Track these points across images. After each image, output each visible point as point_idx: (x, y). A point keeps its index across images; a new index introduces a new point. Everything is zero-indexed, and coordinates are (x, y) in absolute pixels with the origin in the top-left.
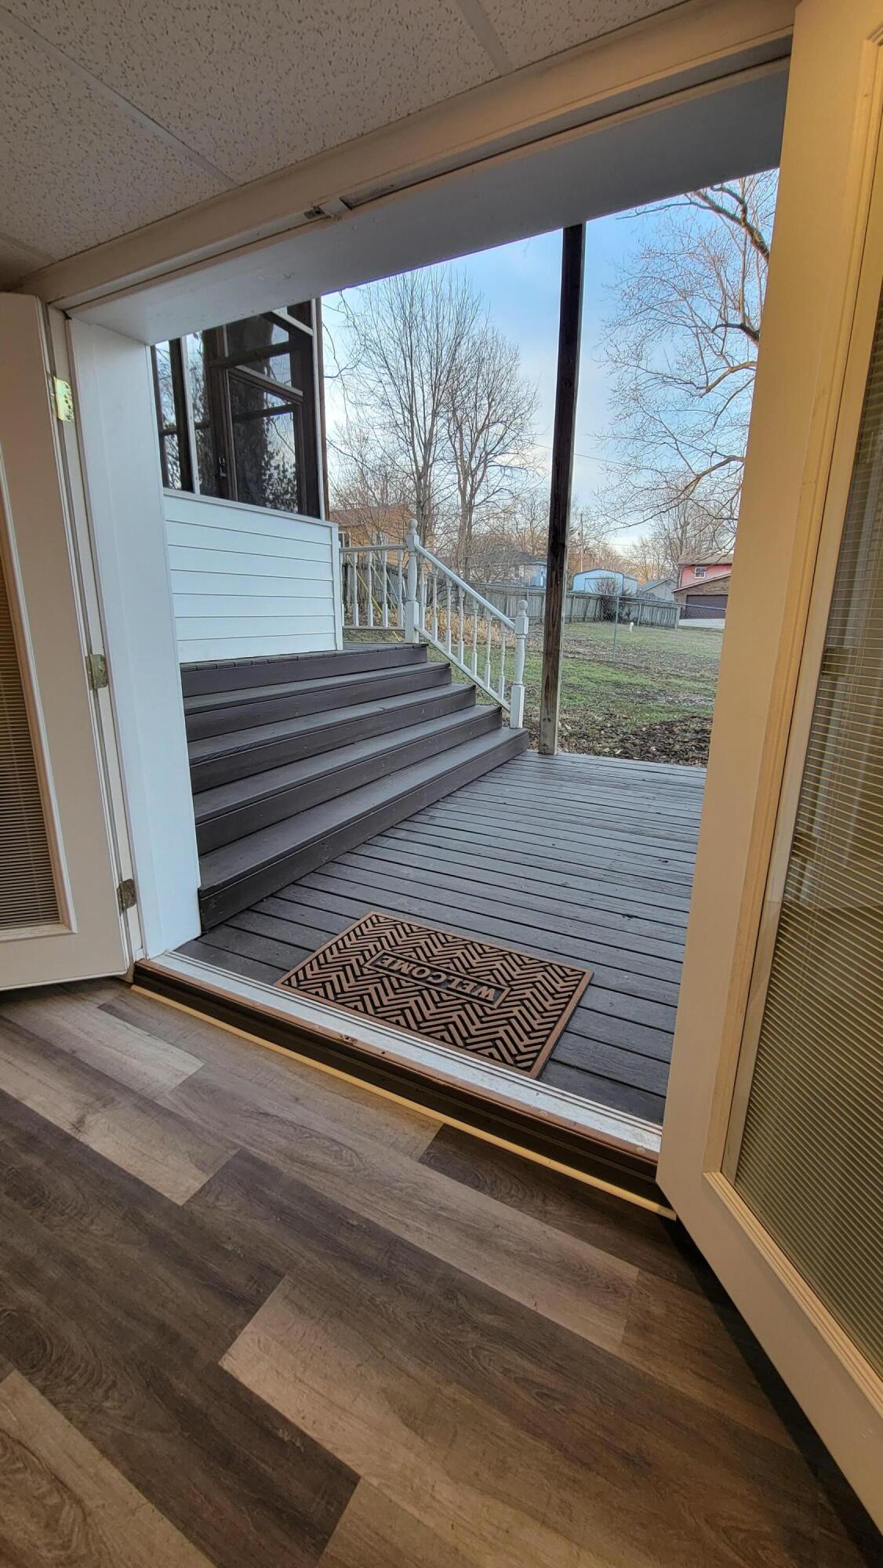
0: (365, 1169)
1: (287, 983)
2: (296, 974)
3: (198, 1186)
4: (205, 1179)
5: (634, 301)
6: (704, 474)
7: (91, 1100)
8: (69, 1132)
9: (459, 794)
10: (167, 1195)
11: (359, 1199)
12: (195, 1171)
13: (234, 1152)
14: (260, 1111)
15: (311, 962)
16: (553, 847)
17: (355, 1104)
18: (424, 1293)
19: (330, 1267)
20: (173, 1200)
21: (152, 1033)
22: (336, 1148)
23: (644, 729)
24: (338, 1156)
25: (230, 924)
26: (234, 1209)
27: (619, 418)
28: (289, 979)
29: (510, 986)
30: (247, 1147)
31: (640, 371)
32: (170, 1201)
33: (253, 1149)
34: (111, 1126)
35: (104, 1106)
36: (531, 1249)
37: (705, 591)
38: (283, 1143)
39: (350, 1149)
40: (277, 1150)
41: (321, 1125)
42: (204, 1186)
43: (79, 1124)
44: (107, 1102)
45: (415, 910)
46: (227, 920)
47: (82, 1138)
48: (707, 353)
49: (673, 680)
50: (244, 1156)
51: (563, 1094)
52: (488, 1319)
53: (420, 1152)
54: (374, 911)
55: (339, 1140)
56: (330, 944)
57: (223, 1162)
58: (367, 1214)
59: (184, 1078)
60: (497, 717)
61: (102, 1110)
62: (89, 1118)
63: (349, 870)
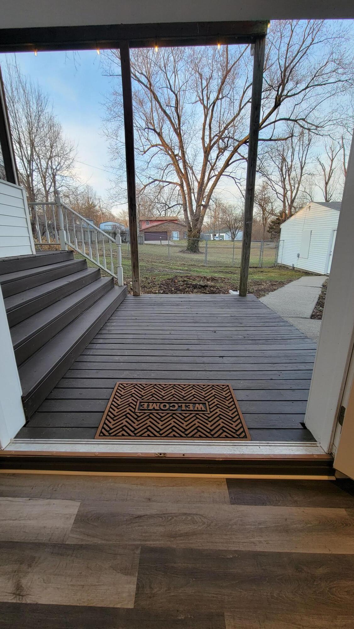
0: (212, 522)
1: (101, 434)
2: (103, 428)
3: (133, 587)
4: (135, 579)
5: (112, 112)
6: (147, 185)
7: (16, 567)
8: (14, 601)
9: (112, 317)
10: (119, 606)
11: (222, 541)
12: (124, 578)
13: (138, 552)
14: (135, 516)
15: (106, 419)
16: (170, 334)
17: (181, 488)
18: (289, 575)
19: (241, 592)
20: (125, 607)
21: (31, 497)
22: (189, 518)
23: (164, 282)
24: (194, 522)
25: (39, 411)
26: (166, 589)
27: (112, 160)
28: (101, 432)
29: (206, 400)
30: (143, 543)
31: (118, 142)
32: (124, 608)
33: (148, 542)
34: (45, 578)
35: (30, 566)
36: (307, 523)
37: (151, 230)
38: (161, 529)
39: (197, 514)
40: (161, 536)
41: (173, 508)
42: (137, 584)
43: (19, 590)
44: (31, 562)
45: (136, 376)
46: (37, 410)
47: (29, 600)
48: (142, 138)
49: (153, 263)
50: (146, 550)
51: (268, 443)
52: (320, 571)
53: (228, 499)
54: (119, 382)
55: (188, 512)
56: (109, 405)
57: (137, 561)
58: (233, 548)
59: (74, 517)
60: (113, 282)
61: (30, 570)
62: (24, 582)
63: (89, 364)
